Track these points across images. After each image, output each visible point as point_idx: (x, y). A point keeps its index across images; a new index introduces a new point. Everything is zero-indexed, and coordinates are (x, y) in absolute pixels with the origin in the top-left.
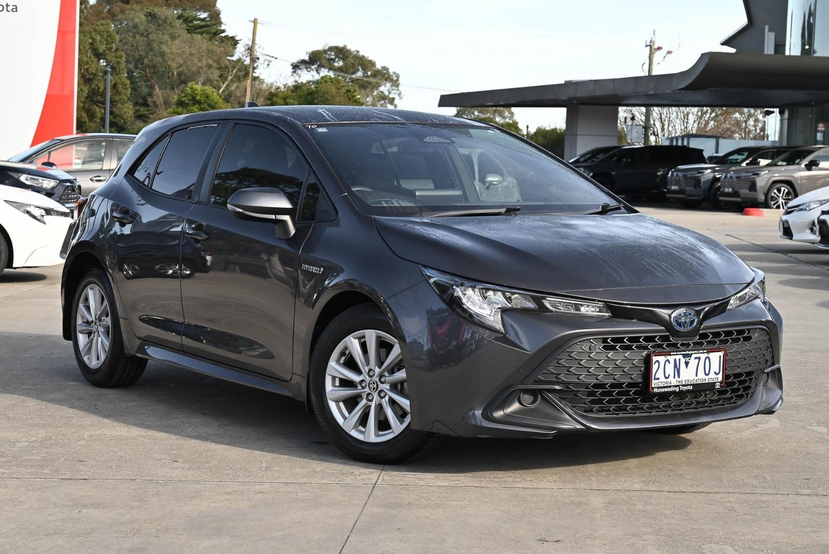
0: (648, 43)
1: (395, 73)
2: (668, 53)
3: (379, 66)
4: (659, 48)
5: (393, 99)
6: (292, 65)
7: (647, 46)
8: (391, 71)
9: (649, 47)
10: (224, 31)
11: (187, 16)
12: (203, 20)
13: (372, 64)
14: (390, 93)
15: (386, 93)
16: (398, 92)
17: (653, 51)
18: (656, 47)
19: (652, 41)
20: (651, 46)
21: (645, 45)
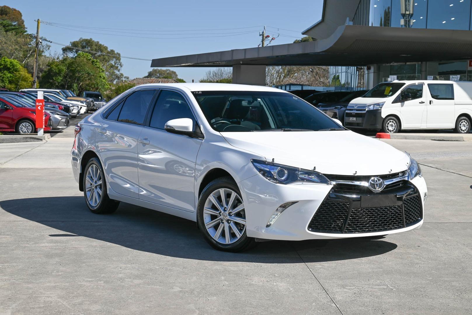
0: (261, 34)
1: (118, 53)
2: (272, 39)
3: (109, 50)
4: (268, 36)
5: (117, 67)
6: (62, 49)
7: (260, 35)
8: (116, 52)
9: (262, 36)
10: (26, 31)
11: (5, 23)
12: (15, 25)
13: (106, 48)
14: (115, 64)
15: (113, 64)
16: (120, 63)
17: (264, 38)
18: (265, 35)
19: (263, 33)
20: (263, 35)
21: (259, 35)
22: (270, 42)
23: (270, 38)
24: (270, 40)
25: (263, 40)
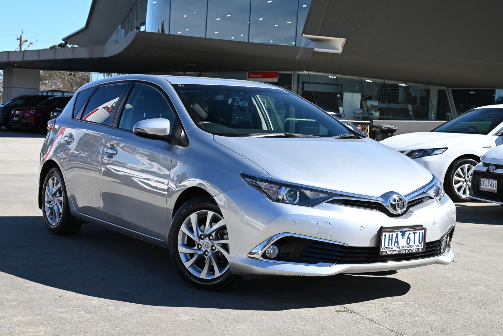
2: (31, 44)
4: (26, 41)
7: (18, 39)
9: (19, 40)
17: (22, 42)
18: (23, 40)
19: (21, 37)
20: (21, 39)
21: (16, 39)
22: (28, 46)
23: (28, 43)
24: (28, 45)
25: (20, 45)
